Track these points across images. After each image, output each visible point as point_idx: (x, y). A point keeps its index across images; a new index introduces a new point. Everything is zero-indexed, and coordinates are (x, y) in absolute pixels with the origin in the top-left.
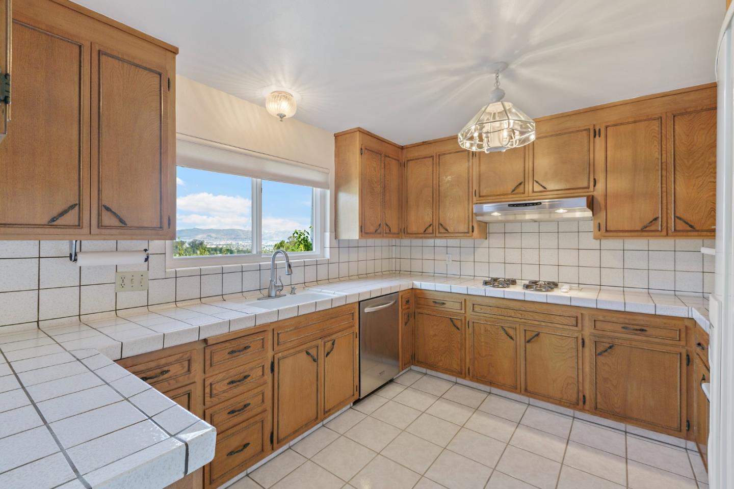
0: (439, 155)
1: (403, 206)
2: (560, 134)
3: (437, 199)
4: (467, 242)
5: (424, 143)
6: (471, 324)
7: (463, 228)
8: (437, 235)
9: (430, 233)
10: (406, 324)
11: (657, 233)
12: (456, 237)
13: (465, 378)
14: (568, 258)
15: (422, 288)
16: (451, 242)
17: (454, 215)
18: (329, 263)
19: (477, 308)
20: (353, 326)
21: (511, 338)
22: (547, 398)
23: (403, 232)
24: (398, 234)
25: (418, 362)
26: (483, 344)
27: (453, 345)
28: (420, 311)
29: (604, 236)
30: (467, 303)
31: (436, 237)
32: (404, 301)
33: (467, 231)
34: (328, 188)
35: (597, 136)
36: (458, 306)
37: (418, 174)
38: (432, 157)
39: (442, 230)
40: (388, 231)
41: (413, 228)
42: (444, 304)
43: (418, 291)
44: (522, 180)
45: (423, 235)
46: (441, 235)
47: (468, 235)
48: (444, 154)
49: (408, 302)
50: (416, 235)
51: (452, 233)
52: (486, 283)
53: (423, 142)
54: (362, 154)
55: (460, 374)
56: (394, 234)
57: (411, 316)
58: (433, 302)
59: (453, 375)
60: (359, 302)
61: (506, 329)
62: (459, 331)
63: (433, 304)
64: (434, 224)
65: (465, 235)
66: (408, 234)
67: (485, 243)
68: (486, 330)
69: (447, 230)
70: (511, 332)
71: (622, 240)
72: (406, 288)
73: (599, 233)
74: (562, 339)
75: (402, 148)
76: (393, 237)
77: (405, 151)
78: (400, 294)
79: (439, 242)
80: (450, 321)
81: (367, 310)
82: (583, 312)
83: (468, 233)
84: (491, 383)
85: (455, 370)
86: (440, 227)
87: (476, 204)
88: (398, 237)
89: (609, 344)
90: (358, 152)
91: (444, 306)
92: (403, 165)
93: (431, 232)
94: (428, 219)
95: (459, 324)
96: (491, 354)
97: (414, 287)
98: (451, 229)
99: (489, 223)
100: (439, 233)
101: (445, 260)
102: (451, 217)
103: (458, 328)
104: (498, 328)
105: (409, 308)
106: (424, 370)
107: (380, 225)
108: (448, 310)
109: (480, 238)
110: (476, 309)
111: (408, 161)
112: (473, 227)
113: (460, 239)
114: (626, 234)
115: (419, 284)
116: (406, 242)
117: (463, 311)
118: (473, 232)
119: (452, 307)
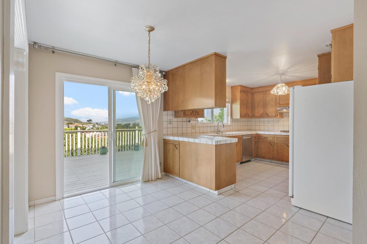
0: (266, 91)
1: (253, 107)
3: (265, 105)
4: (275, 119)
5: (260, 87)
6: (276, 144)
7: (274, 115)
8: (265, 117)
9: (262, 117)
10: (255, 144)
12: (272, 118)
13: (274, 160)
16: (270, 119)
17: (271, 110)
18: (230, 126)
19: (278, 139)
20: (240, 142)
23: (253, 116)
24: (251, 117)
25: (259, 157)
26: (280, 149)
27: (270, 150)
28: (259, 141)
30: (275, 137)
31: (264, 118)
32: (254, 137)
34: (229, 103)
36: (272, 138)
37: (258, 97)
38: (263, 92)
40: (248, 116)
41: (257, 115)
42: (267, 138)
43: (258, 135)
45: (260, 117)
46: (266, 117)
48: (267, 91)
49: (255, 138)
51: (270, 116)
52: (281, 131)
54: (240, 93)
55: (273, 159)
56: (250, 117)
57: (256, 142)
59: (270, 159)
60: (242, 135)
61: (287, 144)
63: (264, 138)
64: (264, 113)
66: (254, 117)
67: (282, 119)
68: (281, 145)
69: (268, 115)
72: (255, 133)
75: (252, 88)
76: (250, 118)
77: (253, 89)
78: (253, 135)
79: (266, 119)
80: (269, 143)
81: (244, 138)
83: (276, 116)
84: (282, 161)
86: (266, 114)
87: (279, 107)
88: (251, 118)
90: (239, 92)
91: (268, 139)
92: (253, 94)
94: (262, 112)
95: (272, 144)
96: (282, 152)
97: (257, 133)
99: (283, 113)
100: (266, 116)
101: (268, 126)
103: (272, 145)
105: (255, 140)
106: (260, 159)
107: (246, 114)
109: (280, 118)
111: (254, 93)
112: (277, 114)
115: (259, 132)
116: (254, 120)
117: (274, 140)
118: (277, 116)
119: (270, 139)
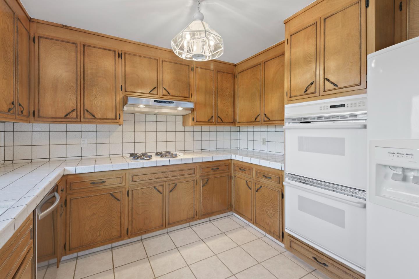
2: (176, 63)
7: (110, 115)
8: (83, 120)
10: (61, 215)
11: (213, 123)
12: (103, 123)
13: (123, 239)
14: (171, 136)
15: (77, 172)
17: (101, 103)
19: (136, 178)
21: (160, 193)
22: (180, 222)
24: (29, 116)
25: (70, 250)
26: (140, 205)
27: (113, 216)
28: (73, 196)
29: (195, 124)
30: (127, 176)
31: (81, 122)
33: (114, 117)
35: (192, 71)
39: (87, 115)
41: (48, 110)
42: (104, 182)
43: (71, 177)
44: (156, 86)
45: (61, 118)
46: (87, 120)
47: (115, 121)
48: (90, 46)
50: (54, 120)
51: (100, 119)
53: (63, 25)
55: (120, 237)
56: (24, 116)
58: (91, 183)
61: (157, 187)
62: (119, 202)
63: (91, 185)
64: (79, 109)
65: (113, 121)
66: (39, 117)
67: (120, 128)
68: (142, 193)
69: (94, 116)
70: (160, 189)
71: (201, 126)
73: (193, 122)
74: (188, 183)
75: (30, 20)
77: (34, 25)
80: (111, 196)
82: (197, 165)
83: (116, 119)
85: (115, 237)
86: (86, 112)
89: (207, 179)
91: (104, 184)
92: (32, 39)
93: (75, 117)
94: (70, 104)
95: (119, 196)
96: (146, 210)
97: (66, 173)
98: (99, 116)
100: (85, 118)
101: (80, 144)
102: (99, 105)
103: (118, 200)
104: (152, 189)
106: (75, 255)
108: (108, 187)
110: (135, 180)
111: (38, 37)
112: (119, 115)
113: (96, 124)
114: (203, 123)
115: (73, 169)
116: (38, 127)
117: (123, 184)
119: (112, 183)
